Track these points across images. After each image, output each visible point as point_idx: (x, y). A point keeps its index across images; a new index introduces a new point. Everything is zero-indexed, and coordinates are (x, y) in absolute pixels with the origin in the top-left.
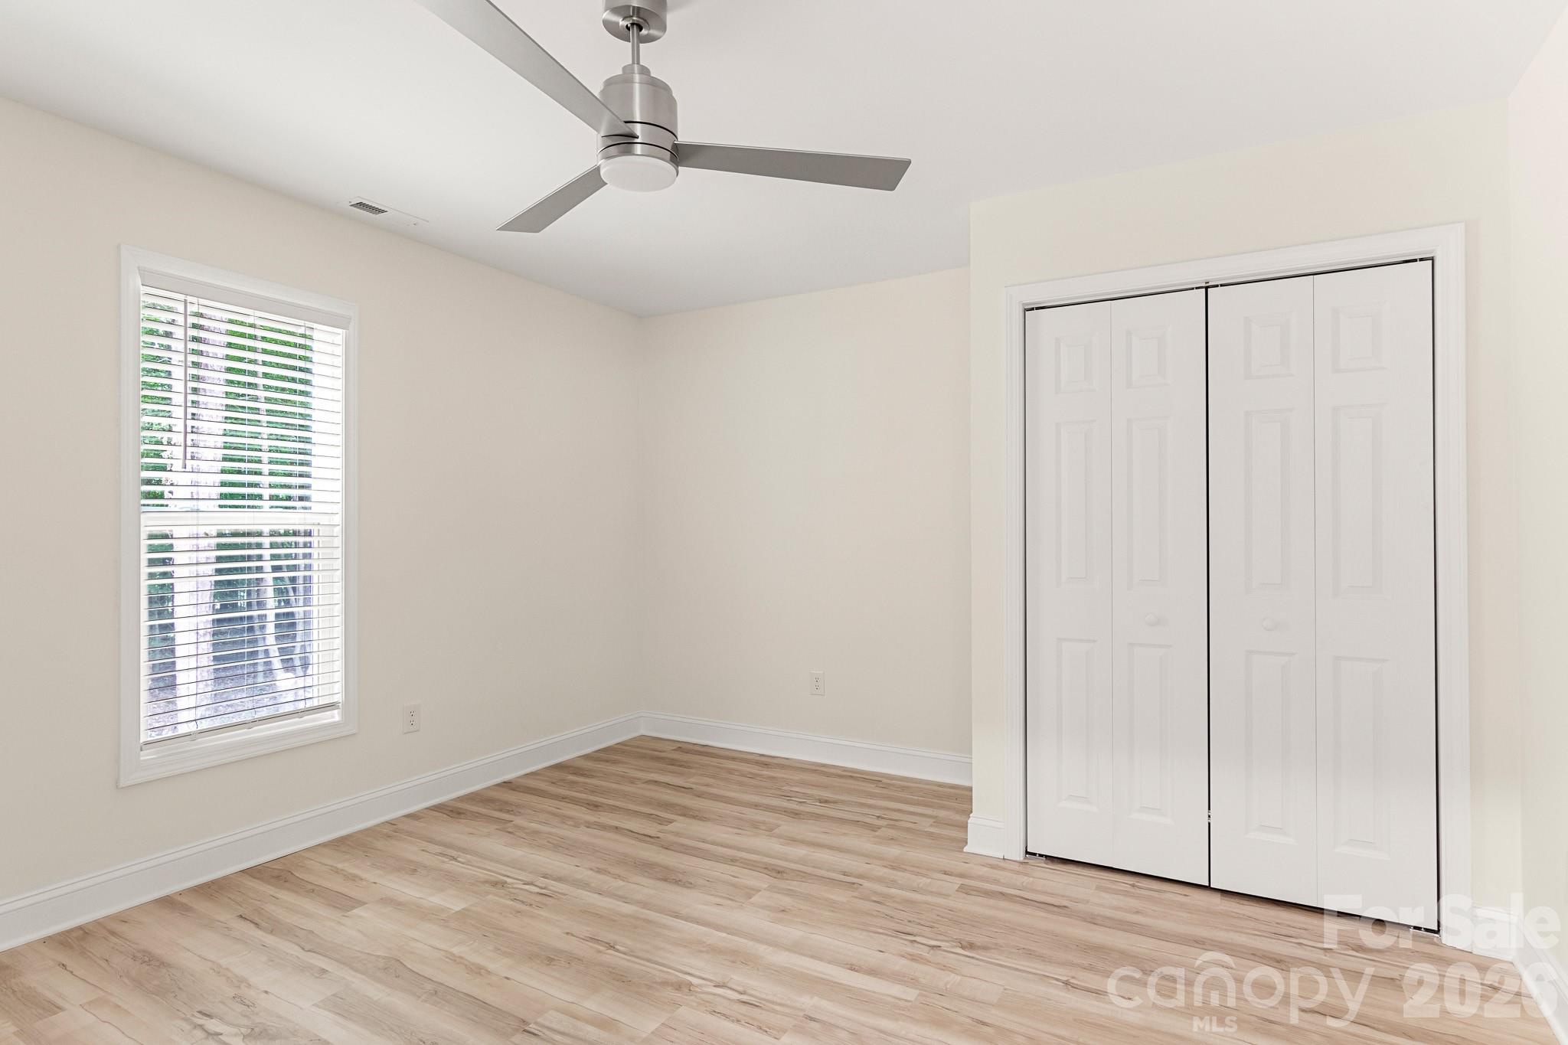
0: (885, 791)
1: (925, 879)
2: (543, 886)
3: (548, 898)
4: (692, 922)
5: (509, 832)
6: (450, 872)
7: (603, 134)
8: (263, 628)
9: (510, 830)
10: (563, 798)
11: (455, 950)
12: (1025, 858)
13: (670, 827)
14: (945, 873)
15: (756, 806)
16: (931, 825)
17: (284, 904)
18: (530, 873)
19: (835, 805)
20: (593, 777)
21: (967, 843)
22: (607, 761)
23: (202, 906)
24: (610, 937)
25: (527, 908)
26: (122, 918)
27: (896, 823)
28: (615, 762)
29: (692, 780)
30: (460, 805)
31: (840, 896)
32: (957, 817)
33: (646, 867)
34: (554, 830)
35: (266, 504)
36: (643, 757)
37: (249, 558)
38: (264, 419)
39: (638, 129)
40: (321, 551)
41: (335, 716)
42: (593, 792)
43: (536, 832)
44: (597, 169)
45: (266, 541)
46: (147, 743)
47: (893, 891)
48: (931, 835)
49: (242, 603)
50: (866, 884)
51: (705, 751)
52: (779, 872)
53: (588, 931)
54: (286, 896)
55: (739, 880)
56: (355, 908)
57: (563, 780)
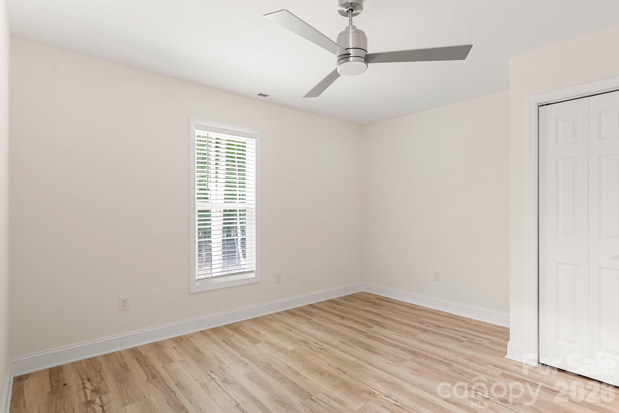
0: (467, 326)
1: (484, 367)
2: (321, 345)
3: (323, 350)
4: (377, 368)
5: (311, 323)
6: (289, 335)
7: (338, 55)
8: (237, 243)
9: (311, 322)
10: (331, 313)
11: (289, 364)
12: (538, 365)
13: (371, 329)
14: (495, 366)
15: (408, 325)
16: (489, 343)
17: (236, 338)
18: (317, 339)
19: (443, 329)
20: (341, 306)
21: (507, 354)
22: (348, 300)
23: (213, 335)
24: (345, 369)
25: (315, 353)
26: (191, 335)
27: (472, 341)
28: (351, 301)
29: (382, 311)
30: (294, 311)
31: (443, 368)
32: (503, 342)
33: (360, 344)
34: (326, 325)
35: (238, 201)
36: (363, 300)
37: (233, 219)
38: (237, 172)
39: (351, 51)
40: (249, 217)
41: (253, 275)
42: (342, 312)
43: (320, 325)
44: (336, 69)
45: (238, 213)
46: (198, 280)
47: (468, 370)
48: (488, 348)
49: (232, 235)
50: (455, 365)
51: (388, 300)
52: (415, 354)
53: (336, 365)
54: (237, 336)
55: (398, 354)
56: (258, 343)
57: (331, 306)
